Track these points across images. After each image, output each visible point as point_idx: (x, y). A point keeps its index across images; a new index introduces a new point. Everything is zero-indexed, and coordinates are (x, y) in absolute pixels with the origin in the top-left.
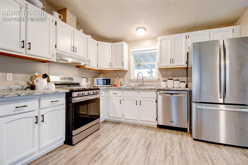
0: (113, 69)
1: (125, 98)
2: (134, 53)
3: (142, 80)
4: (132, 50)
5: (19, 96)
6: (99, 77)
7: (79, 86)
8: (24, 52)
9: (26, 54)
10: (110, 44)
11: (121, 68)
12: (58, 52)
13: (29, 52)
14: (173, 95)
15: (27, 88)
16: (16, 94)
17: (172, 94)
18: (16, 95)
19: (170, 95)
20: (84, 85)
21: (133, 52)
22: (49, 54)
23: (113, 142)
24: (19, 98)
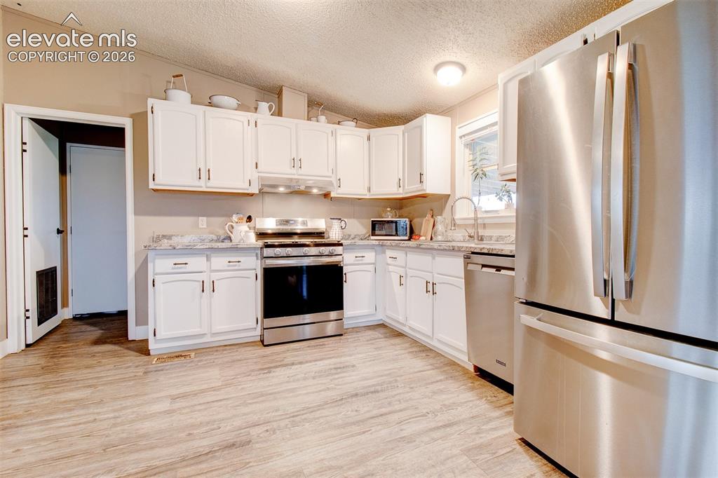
0: (407, 193)
1: (410, 272)
2: (467, 137)
3: (472, 222)
4: (459, 132)
5: (174, 249)
6: (383, 215)
7: (323, 237)
8: (203, 185)
9: (207, 187)
10: (399, 130)
11: (419, 189)
12: (260, 174)
13: (211, 183)
14: (503, 272)
15: (224, 239)
16: (171, 246)
17: (499, 269)
18: (170, 248)
19: (493, 270)
20: (337, 235)
21: (464, 136)
22: (244, 182)
23: (316, 363)
24: (174, 251)
